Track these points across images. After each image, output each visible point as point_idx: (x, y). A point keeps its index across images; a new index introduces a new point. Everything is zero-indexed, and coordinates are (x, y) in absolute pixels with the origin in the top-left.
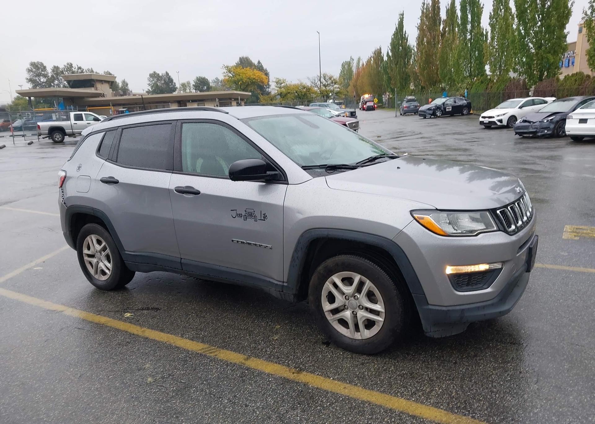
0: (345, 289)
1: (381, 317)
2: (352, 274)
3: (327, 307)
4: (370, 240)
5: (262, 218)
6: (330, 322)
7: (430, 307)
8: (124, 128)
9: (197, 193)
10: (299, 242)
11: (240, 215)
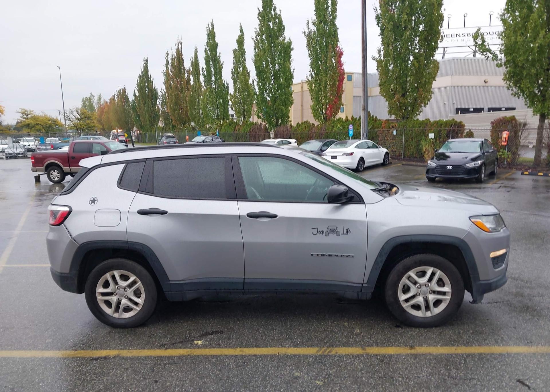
0: (419, 280)
1: (448, 296)
2: (426, 268)
3: (402, 297)
5: (345, 233)
6: (405, 308)
7: (481, 282)
8: (156, 160)
9: (275, 216)
11: (322, 232)
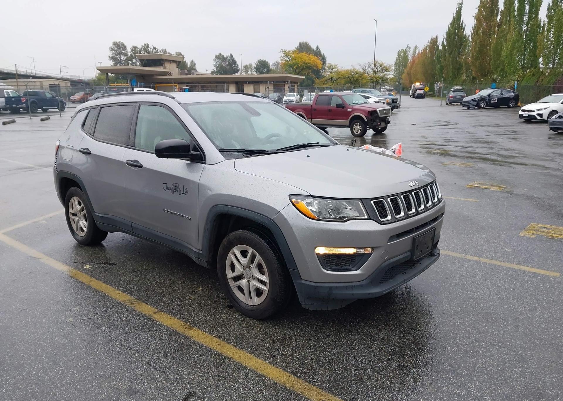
0: (242, 260)
1: (266, 287)
2: (247, 247)
3: (230, 274)
4: (257, 218)
5: (184, 193)
6: (232, 288)
7: (303, 282)
8: (102, 107)
9: (140, 166)
10: (208, 216)
11: (169, 188)
